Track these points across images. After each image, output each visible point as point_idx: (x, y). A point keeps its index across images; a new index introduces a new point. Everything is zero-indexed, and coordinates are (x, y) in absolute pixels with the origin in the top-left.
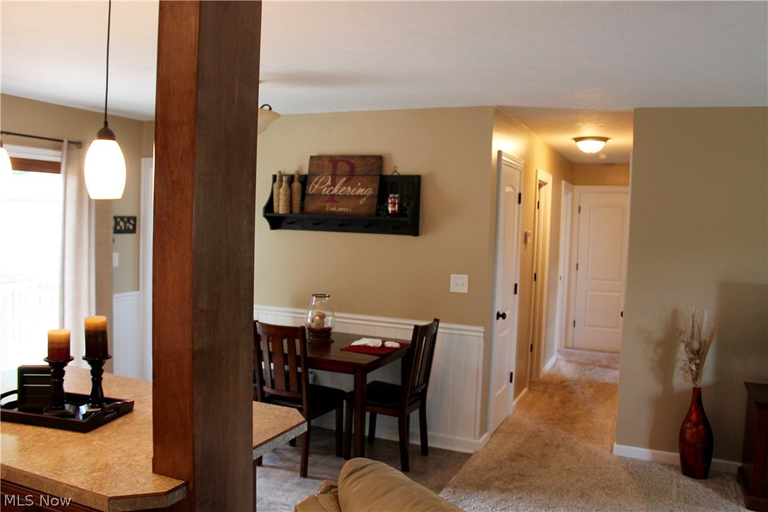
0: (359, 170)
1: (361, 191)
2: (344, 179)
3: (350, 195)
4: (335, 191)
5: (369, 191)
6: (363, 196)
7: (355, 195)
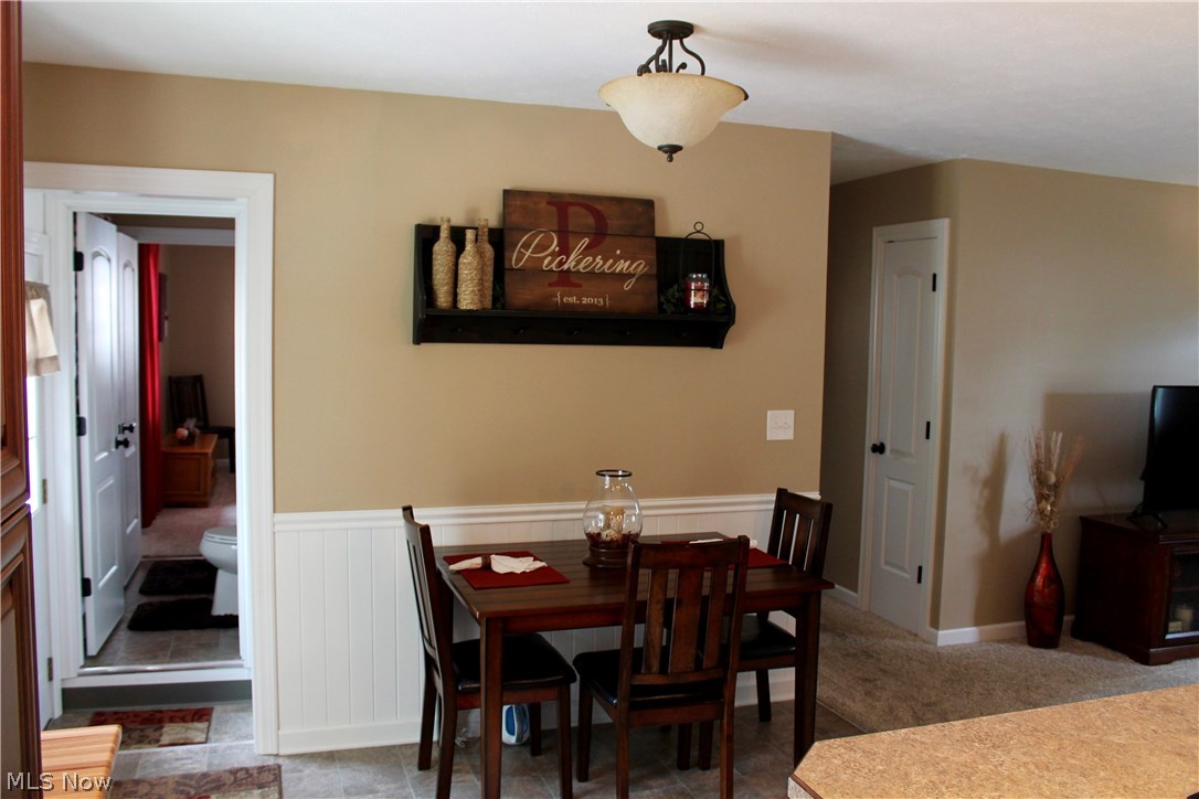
0: (614, 224)
1: (622, 266)
2: (587, 240)
3: (603, 273)
4: (570, 264)
5: (639, 267)
6: (630, 276)
7: (613, 274)
